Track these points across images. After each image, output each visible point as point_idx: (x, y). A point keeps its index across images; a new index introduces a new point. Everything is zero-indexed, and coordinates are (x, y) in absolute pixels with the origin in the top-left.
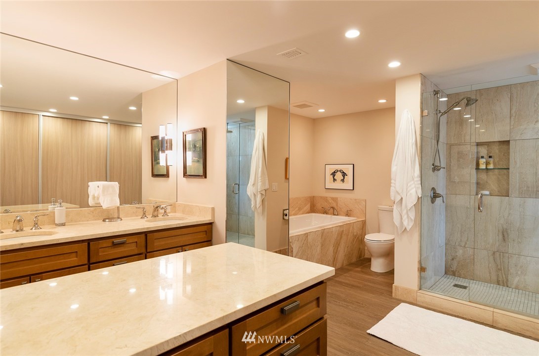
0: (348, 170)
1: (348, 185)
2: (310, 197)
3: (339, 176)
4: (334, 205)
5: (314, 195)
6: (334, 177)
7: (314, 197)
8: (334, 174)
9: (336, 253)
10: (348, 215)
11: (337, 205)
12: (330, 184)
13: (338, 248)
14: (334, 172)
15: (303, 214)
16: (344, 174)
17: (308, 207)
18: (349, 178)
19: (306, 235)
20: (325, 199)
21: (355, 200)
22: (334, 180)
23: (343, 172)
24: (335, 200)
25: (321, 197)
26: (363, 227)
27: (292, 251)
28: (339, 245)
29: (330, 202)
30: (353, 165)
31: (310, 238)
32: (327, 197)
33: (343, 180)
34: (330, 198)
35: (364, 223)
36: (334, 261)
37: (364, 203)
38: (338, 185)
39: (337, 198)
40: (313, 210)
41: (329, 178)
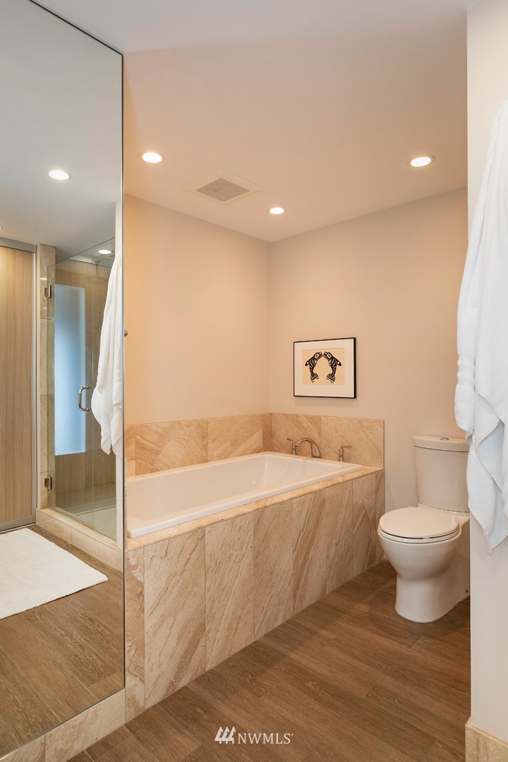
0: (343, 351)
1: (343, 386)
2: (262, 415)
3: (323, 367)
4: (313, 434)
5: (271, 412)
6: (312, 371)
7: (271, 414)
8: (311, 363)
9: (303, 565)
10: (342, 457)
11: (320, 434)
12: (305, 386)
13: (308, 553)
14: (313, 358)
15: (244, 454)
16: (334, 363)
17: (257, 437)
18: (345, 371)
19: (199, 534)
20: (295, 419)
21: (360, 421)
22: (314, 376)
23: (332, 358)
24: (315, 421)
25: (286, 415)
26: (377, 488)
27: (141, 594)
28: (311, 543)
29: (305, 425)
30: (355, 339)
31: (212, 542)
32: (297, 416)
33: (332, 377)
34: (306, 416)
35: (380, 477)
36: (296, 590)
37: (381, 430)
38: (322, 387)
39: (319, 418)
40: (269, 444)
41: (302, 371)
